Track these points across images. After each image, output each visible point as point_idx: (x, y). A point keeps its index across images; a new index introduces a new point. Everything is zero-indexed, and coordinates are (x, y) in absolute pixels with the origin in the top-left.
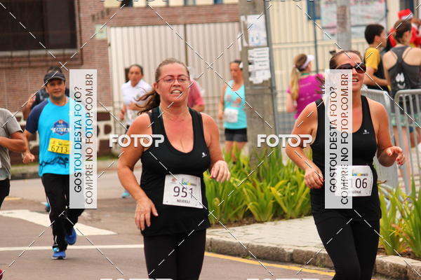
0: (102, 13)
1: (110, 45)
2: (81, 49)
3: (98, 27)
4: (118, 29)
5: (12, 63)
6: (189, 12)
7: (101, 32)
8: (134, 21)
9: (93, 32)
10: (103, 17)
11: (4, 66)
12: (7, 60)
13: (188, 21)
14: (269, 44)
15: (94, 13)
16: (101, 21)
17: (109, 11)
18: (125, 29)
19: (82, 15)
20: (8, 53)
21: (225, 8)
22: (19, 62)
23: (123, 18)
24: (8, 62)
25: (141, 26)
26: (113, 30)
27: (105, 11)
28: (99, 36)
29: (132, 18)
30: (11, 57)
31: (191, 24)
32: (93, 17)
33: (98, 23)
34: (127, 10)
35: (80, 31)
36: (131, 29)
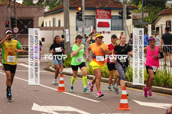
5: (21, 36)
6: (54, 28)
14: (69, 35)
18: (42, 31)
21: (61, 28)
31: (54, 30)
34: (42, 27)
36: (43, 31)
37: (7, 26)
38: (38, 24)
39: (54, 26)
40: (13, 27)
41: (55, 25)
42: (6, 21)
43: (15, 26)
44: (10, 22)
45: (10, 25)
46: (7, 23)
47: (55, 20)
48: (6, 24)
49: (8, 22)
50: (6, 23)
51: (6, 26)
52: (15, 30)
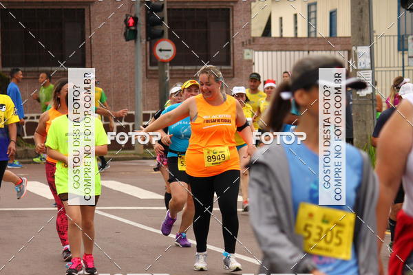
0: (250, 40)
1: (254, 64)
2: (234, 67)
3: (247, 51)
4: (261, 53)
5: (184, 74)
6: (312, 42)
7: (248, 54)
8: (272, 47)
9: (242, 54)
10: (250, 44)
11: (178, 76)
12: (180, 72)
13: (311, 49)
14: (372, 68)
15: (244, 40)
16: (248, 46)
17: (254, 39)
18: (265, 53)
19: (235, 42)
20: (182, 67)
21: (338, 40)
22: (189, 74)
23: (263, 45)
24: (181, 74)
25: (277, 51)
26: (256, 53)
27: (251, 39)
28: (246, 57)
29: (271, 45)
30: (184, 70)
31: (313, 50)
32: (243, 43)
33: (246, 48)
34: (266, 39)
35: (233, 54)
36: (270, 53)
37: (131, 34)
38: (248, 28)
39: (313, 35)
40: (153, 37)
41: (315, 31)
42: (127, 16)
43: (160, 36)
44: (142, 20)
45: (142, 30)
46: (131, 21)
47: (315, 12)
48: (128, 26)
49: (136, 19)
50: (126, 21)
51: (125, 34)
52: (161, 50)
